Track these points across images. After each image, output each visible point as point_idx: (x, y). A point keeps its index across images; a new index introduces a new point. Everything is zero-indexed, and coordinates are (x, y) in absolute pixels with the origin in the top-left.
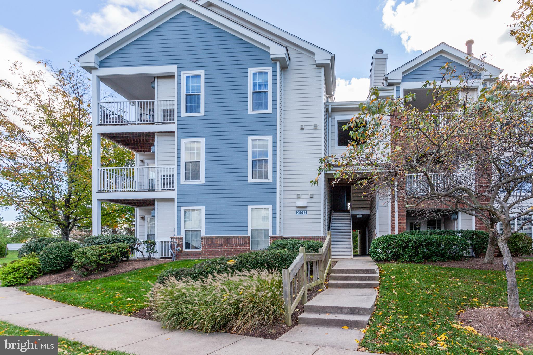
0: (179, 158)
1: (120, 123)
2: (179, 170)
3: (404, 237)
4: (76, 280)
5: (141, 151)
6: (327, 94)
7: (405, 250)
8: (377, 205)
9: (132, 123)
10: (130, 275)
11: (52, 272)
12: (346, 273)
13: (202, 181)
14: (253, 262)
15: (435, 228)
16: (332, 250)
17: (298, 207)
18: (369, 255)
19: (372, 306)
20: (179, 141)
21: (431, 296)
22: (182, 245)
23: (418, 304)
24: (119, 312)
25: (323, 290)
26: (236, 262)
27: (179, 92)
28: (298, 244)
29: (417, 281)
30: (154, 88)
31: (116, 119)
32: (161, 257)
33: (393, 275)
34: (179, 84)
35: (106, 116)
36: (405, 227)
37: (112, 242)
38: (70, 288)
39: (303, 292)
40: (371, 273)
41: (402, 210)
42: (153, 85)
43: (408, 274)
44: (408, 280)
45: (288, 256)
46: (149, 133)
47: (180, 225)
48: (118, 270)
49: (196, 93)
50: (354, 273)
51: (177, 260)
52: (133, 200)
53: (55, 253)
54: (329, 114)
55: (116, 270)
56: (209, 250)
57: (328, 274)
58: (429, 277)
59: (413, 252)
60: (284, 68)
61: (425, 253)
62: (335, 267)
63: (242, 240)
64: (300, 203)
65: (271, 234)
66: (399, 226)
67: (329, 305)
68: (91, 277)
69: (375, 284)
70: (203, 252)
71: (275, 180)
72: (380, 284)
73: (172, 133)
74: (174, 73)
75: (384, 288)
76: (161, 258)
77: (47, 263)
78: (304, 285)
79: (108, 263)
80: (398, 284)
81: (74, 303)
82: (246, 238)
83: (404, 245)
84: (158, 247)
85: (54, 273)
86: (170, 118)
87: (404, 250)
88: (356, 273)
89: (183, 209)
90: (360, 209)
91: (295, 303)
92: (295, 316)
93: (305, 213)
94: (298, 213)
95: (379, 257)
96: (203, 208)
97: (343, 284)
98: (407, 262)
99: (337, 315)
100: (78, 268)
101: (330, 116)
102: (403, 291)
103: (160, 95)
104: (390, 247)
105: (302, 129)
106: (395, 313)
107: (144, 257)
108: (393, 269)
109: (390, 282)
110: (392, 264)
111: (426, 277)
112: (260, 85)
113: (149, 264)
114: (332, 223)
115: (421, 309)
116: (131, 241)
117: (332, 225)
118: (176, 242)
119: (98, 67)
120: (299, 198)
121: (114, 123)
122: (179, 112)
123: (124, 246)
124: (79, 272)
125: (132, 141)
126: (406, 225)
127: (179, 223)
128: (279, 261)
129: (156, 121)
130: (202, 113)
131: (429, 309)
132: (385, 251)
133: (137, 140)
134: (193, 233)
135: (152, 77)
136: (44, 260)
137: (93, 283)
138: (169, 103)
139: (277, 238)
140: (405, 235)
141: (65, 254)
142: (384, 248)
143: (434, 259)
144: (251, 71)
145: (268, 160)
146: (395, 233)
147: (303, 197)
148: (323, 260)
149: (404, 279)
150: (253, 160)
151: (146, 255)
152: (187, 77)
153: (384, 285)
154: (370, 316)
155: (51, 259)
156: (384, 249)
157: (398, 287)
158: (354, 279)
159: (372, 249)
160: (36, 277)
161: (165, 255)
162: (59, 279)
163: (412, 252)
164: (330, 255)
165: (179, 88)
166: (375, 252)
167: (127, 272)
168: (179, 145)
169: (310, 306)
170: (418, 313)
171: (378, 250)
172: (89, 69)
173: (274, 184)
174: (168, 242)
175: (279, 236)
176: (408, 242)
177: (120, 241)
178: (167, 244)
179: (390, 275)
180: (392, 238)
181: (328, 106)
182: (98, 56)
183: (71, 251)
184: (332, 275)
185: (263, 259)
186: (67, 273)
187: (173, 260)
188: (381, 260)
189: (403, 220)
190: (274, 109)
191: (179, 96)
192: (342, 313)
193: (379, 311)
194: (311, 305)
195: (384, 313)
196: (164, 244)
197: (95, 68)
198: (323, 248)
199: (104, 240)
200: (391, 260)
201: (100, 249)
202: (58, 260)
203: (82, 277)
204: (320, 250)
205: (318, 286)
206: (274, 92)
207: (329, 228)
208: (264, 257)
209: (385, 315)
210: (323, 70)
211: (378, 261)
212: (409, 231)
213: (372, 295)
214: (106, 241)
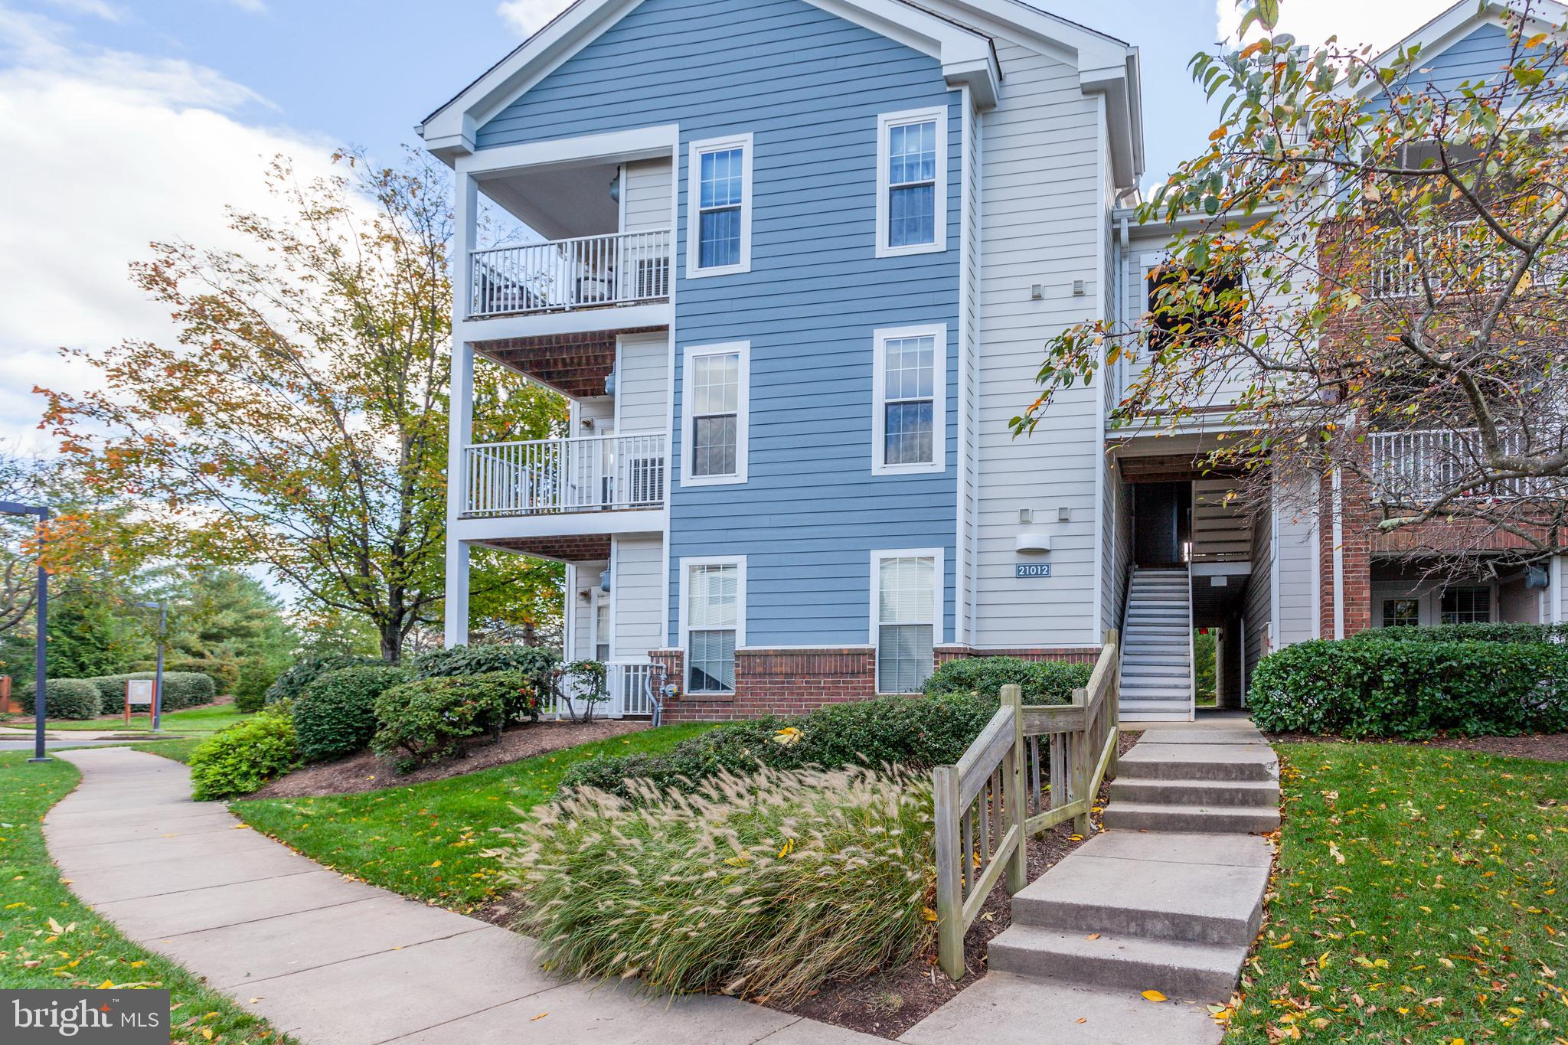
0: (678, 405)
1: (525, 309)
2: (676, 443)
3: (1367, 650)
4: (380, 782)
5: (585, 394)
6: (1117, 186)
7: (1370, 696)
8: (1273, 543)
9: (555, 307)
10: (524, 771)
11: (323, 759)
12: (1168, 777)
13: (741, 474)
14: (856, 735)
15: (1469, 619)
16: (1122, 692)
17: (1022, 552)
18: (1248, 711)
19: (1254, 913)
20: (679, 355)
21: (1473, 876)
22: (680, 676)
23: (1426, 909)
24: (445, 898)
25: (1085, 839)
26: (802, 734)
27: (682, 205)
28: (1015, 673)
29: (1416, 812)
30: (616, 199)
31: (514, 299)
32: (624, 713)
33: (1331, 788)
34: (683, 180)
35: (489, 290)
36: (1366, 615)
37: (484, 668)
38: (353, 810)
39: (1012, 850)
40: (1251, 778)
41: (1356, 555)
42: (614, 191)
43: (1384, 784)
44: (1383, 806)
45: (973, 716)
46: (602, 334)
47: (677, 615)
48: (496, 754)
49: (729, 206)
50: (1193, 778)
51: (666, 722)
52: (557, 540)
53: (331, 701)
54: (1122, 248)
55: (492, 754)
56: (756, 694)
57: (1107, 777)
58: (1461, 798)
59: (1400, 702)
60: (984, 107)
61: (1439, 705)
62: (1131, 756)
63: (853, 661)
64: (1029, 539)
65: (938, 641)
66: (1346, 610)
67: (1096, 904)
68: (421, 775)
69: (1266, 821)
70: (738, 700)
71: (952, 465)
72: (1283, 820)
73: (658, 331)
74: (670, 148)
75: (1297, 834)
76: (625, 717)
77: (311, 730)
78: (1014, 821)
79: (468, 732)
80: (1347, 823)
81: (338, 864)
82: (864, 654)
83: (1366, 678)
84: (615, 682)
85: (330, 762)
86: (658, 287)
87: (1365, 695)
88: (1201, 779)
89: (685, 563)
90: (1220, 557)
91: (981, 890)
92: (976, 939)
93: (1043, 572)
94: (1022, 573)
95: (1281, 719)
96: (741, 561)
97: (1155, 816)
98: (1377, 739)
99: (1123, 942)
100: (387, 745)
101: (1124, 256)
102: (1369, 851)
103: (632, 219)
104: (1320, 683)
105: (1037, 298)
106: (1339, 946)
107: (572, 712)
108: (1330, 764)
109: (1319, 815)
110: (1324, 744)
111: (1448, 797)
112: (911, 167)
113: (584, 736)
114: (1133, 603)
115: (1438, 928)
116: (538, 665)
117: (1132, 612)
118: (664, 666)
119: (470, 148)
120: (1025, 521)
121: (510, 311)
122: (681, 266)
123: (514, 679)
124: (390, 759)
125: (560, 364)
126: (1372, 610)
127: (674, 608)
128: (943, 733)
129: (620, 299)
130: (744, 264)
131: (1473, 932)
132: (1301, 698)
133: (572, 359)
134: (713, 639)
135: (614, 164)
136: (306, 721)
137: (419, 794)
138: (653, 240)
139: (956, 653)
140: (1369, 644)
141: (359, 703)
142: (1297, 687)
143: (1471, 728)
144: (885, 121)
145: (931, 401)
146: (1332, 637)
147: (1037, 517)
148: (1088, 731)
149: (1371, 802)
150: (887, 405)
151: (580, 708)
152: (706, 158)
153: (1297, 826)
154: (1244, 950)
155: (322, 718)
156: (1295, 691)
157: (1348, 836)
158: (1193, 798)
159: (1258, 689)
160: (285, 771)
161: (635, 708)
162: (338, 779)
163: (1395, 701)
164: (1114, 710)
165: (683, 192)
166: (1267, 702)
167: (518, 760)
168: (679, 367)
169: (1031, 902)
170: (1428, 948)
171: (1275, 696)
172: (449, 156)
173: (949, 477)
174: (645, 668)
175: (961, 646)
176: (1381, 668)
177: (507, 665)
178: (640, 673)
179: (1319, 788)
180: (1322, 655)
181: (1119, 221)
182: (472, 116)
183: (375, 694)
184: (1119, 782)
185: (891, 726)
186: (361, 761)
187: (654, 723)
188: (1285, 731)
189: (1359, 590)
190: (953, 237)
191: (683, 217)
192: (1142, 933)
193: (1280, 932)
194: (1036, 898)
195: (1297, 944)
196: (632, 673)
197: (465, 153)
198: (1088, 688)
199: (465, 662)
200: (1323, 731)
201: (448, 690)
202: (340, 722)
203: (397, 776)
204: (1077, 693)
205: (1071, 821)
206: (954, 184)
207: (1120, 619)
208: (894, 717)
209: (1302, 948)
210: (1101, 100)
211: (1276, 732)
212: (1378, 629)
213: (1253, 862)
214: (469, 664)
